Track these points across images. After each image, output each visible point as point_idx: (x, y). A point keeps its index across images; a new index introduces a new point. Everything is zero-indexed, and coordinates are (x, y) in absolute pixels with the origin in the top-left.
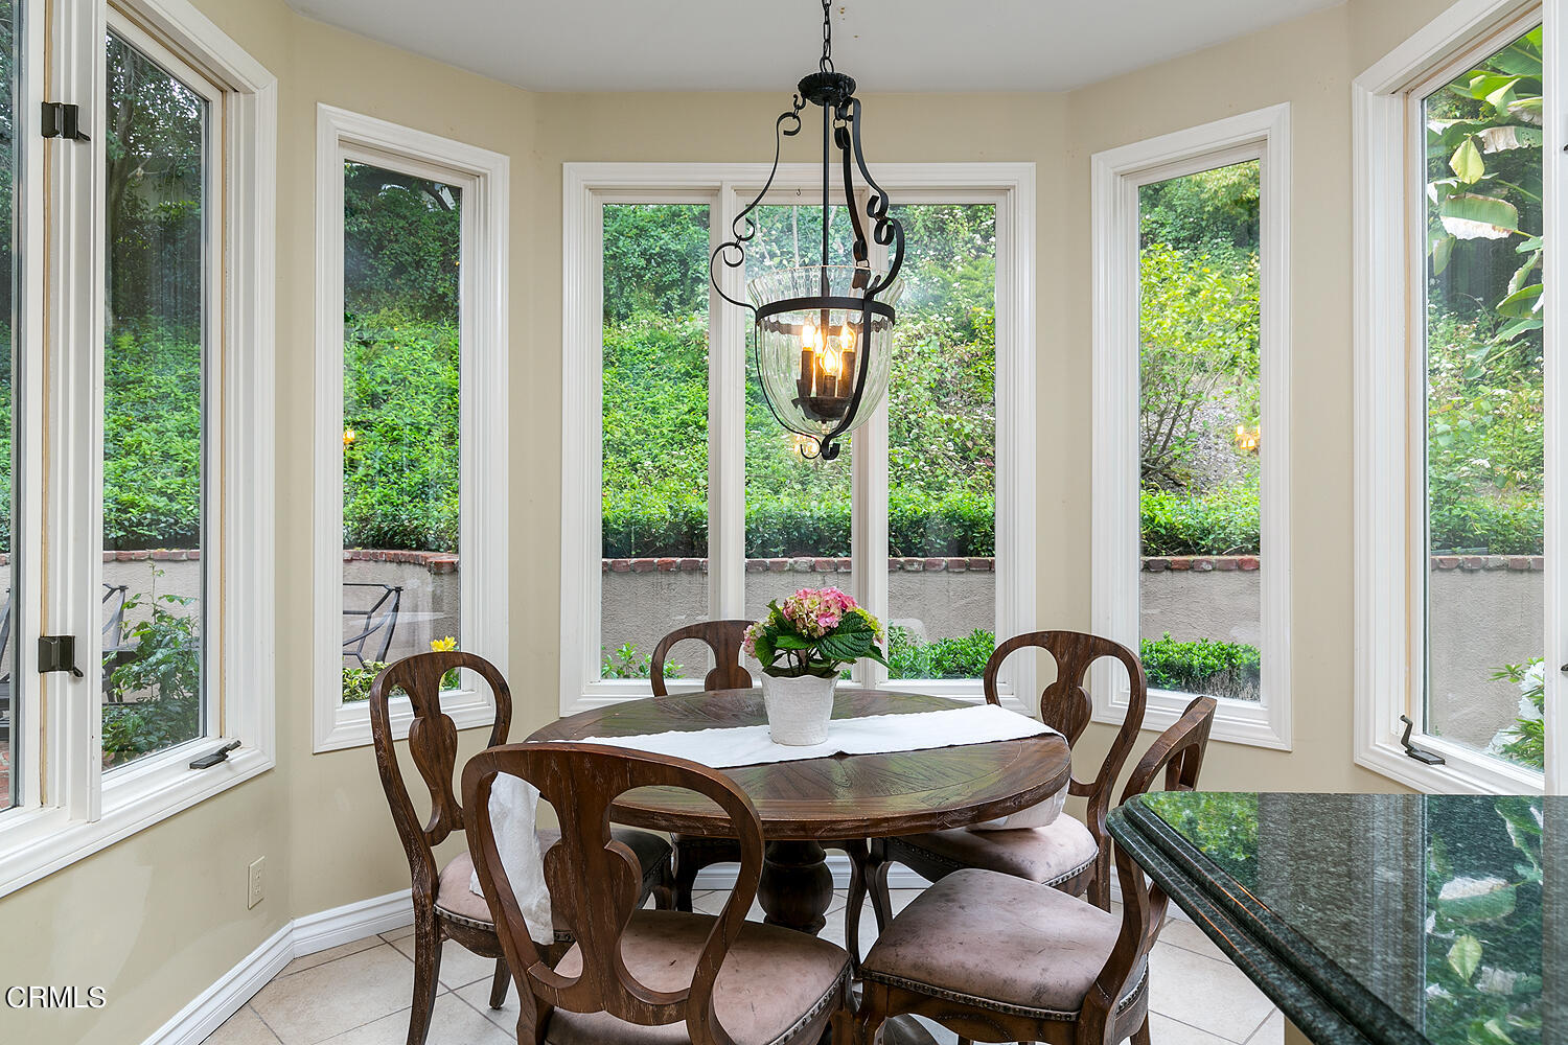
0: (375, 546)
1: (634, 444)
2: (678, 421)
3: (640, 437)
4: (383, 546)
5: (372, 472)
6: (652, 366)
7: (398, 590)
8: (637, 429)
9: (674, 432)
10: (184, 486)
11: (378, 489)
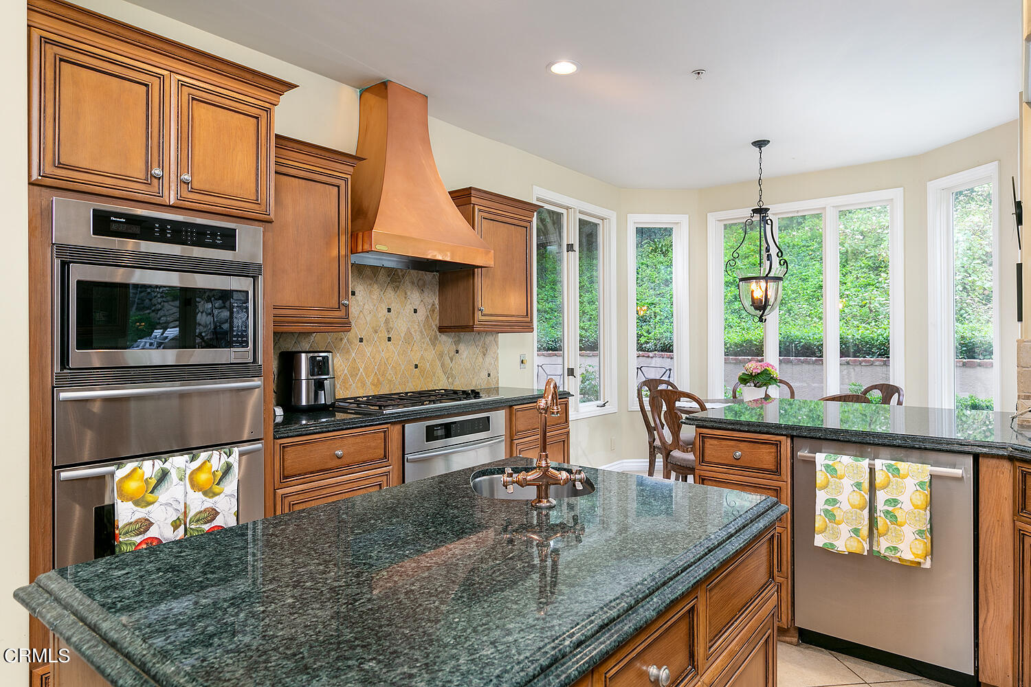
0: (662, 351)
1: (791, 299)
2: (817, 286)
3: (794, 296)
4: (666, 351)
5: (663, 318)
6: (810, 253)
7: (670, 370)
8: (793, 292)
9: (815, 291)
10: (590, 326)
11: (665, 325)
